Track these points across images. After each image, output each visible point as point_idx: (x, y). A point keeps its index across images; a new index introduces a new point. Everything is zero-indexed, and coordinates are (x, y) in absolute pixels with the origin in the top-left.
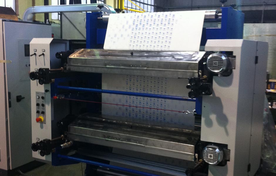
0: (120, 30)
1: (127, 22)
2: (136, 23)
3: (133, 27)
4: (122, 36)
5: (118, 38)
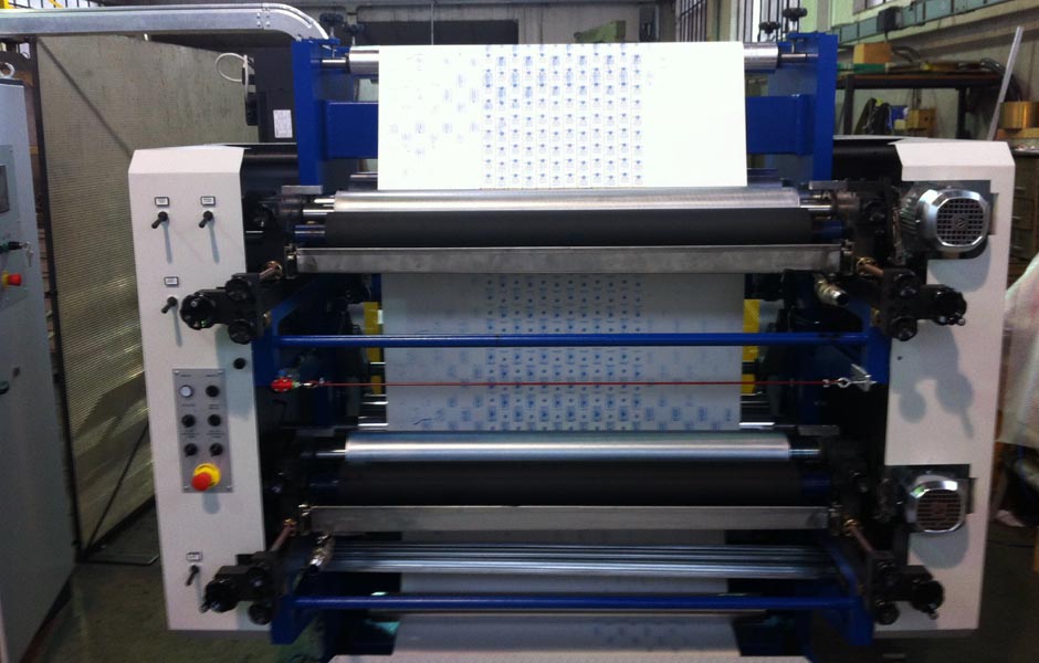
0: (436, 108)
1: (460, 80)
2: (496, 82)
3: (487, 97)
5: (434, 138)
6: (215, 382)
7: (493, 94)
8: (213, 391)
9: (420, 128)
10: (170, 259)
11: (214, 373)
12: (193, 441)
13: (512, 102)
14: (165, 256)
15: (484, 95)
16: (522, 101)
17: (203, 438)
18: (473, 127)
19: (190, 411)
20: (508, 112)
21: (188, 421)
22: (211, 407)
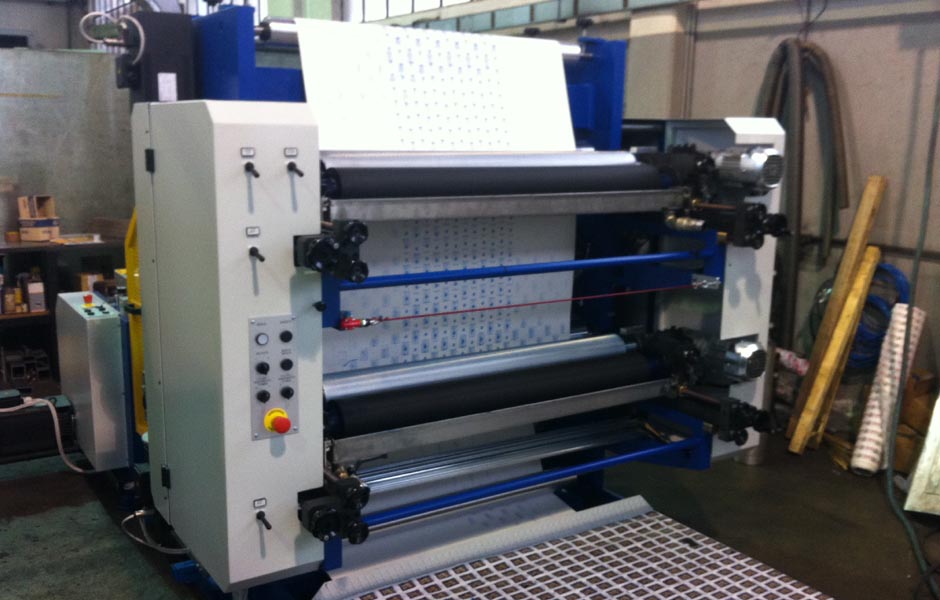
6: (289, 327)
7: (395, 70)
8: (286, 337)
10: (251, 208)
11: (287, 319)
12: (265, 388)
13: (410, 77)
14: (245, 206)
15: (389, 69)
16: (418, 77)
17: (274, 383)
18: (383, 97)
19: (263, 359)
20: (408, 86)
21: (263, 369)
22: (284, 352)
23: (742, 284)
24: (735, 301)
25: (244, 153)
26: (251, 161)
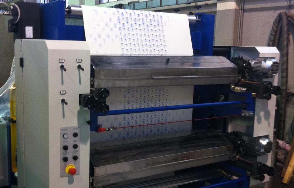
0: (104, 29)
1: (110, 20)
2: (122, 22)
3: (120, 26)
4: (108, 36)
5: (104, 40)
6: (77, 131)
7: (121, 26)
8: (75, 135)
9: (99, 36)
10: (62, 83)
11: (76, 128)
12: (67, 156)
13: (127, 29)
14: (60, 82)
15: (119, 25)
16: (130, 29)
17: (70, 154)
18: (116, 36)
19: (66, 144)
20: (127, 32)
21: (65, 148)
22: (74, 141)
23: (262, 114)
24: (259, 121)
25: (60, 61)
26: (63, 64)
